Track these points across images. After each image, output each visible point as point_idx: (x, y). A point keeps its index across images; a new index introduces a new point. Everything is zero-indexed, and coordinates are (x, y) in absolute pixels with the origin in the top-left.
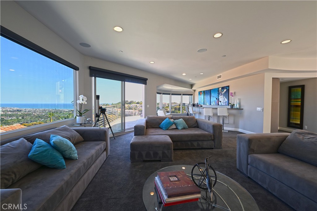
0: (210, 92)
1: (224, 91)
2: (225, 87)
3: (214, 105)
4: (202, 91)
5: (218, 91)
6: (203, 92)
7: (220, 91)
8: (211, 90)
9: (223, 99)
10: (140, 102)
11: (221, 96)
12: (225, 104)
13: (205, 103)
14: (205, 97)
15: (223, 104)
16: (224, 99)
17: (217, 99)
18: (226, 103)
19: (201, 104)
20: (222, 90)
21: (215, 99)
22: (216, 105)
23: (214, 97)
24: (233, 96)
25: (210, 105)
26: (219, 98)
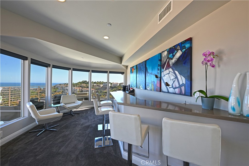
0: (144, 65)
1: (174, 56)
2: (178, 45)
3: (151, 90)
4: (134, 66)
5: (161, 60)
6: (135, 68)
7: (164, 60)
8: (146, 61)
9: (172, 77)
10: (96, 82)
11: (167, 71)
12: (177, 91)
13: (138, 86)
14: (138, 76)
15: (171, 90)
16: (176, 77)
17: (157, 77)
18: (183, 88)
19: (133, 86)
20: (171, 55)
21: (153, 78)
22: (157, 91)
23: (151, 74)
24: (213, 66)
25: (146, 89)
26: (162, 75)
